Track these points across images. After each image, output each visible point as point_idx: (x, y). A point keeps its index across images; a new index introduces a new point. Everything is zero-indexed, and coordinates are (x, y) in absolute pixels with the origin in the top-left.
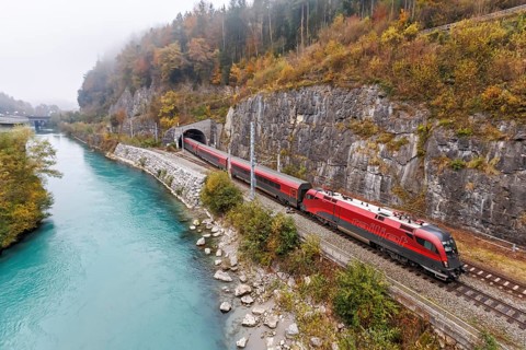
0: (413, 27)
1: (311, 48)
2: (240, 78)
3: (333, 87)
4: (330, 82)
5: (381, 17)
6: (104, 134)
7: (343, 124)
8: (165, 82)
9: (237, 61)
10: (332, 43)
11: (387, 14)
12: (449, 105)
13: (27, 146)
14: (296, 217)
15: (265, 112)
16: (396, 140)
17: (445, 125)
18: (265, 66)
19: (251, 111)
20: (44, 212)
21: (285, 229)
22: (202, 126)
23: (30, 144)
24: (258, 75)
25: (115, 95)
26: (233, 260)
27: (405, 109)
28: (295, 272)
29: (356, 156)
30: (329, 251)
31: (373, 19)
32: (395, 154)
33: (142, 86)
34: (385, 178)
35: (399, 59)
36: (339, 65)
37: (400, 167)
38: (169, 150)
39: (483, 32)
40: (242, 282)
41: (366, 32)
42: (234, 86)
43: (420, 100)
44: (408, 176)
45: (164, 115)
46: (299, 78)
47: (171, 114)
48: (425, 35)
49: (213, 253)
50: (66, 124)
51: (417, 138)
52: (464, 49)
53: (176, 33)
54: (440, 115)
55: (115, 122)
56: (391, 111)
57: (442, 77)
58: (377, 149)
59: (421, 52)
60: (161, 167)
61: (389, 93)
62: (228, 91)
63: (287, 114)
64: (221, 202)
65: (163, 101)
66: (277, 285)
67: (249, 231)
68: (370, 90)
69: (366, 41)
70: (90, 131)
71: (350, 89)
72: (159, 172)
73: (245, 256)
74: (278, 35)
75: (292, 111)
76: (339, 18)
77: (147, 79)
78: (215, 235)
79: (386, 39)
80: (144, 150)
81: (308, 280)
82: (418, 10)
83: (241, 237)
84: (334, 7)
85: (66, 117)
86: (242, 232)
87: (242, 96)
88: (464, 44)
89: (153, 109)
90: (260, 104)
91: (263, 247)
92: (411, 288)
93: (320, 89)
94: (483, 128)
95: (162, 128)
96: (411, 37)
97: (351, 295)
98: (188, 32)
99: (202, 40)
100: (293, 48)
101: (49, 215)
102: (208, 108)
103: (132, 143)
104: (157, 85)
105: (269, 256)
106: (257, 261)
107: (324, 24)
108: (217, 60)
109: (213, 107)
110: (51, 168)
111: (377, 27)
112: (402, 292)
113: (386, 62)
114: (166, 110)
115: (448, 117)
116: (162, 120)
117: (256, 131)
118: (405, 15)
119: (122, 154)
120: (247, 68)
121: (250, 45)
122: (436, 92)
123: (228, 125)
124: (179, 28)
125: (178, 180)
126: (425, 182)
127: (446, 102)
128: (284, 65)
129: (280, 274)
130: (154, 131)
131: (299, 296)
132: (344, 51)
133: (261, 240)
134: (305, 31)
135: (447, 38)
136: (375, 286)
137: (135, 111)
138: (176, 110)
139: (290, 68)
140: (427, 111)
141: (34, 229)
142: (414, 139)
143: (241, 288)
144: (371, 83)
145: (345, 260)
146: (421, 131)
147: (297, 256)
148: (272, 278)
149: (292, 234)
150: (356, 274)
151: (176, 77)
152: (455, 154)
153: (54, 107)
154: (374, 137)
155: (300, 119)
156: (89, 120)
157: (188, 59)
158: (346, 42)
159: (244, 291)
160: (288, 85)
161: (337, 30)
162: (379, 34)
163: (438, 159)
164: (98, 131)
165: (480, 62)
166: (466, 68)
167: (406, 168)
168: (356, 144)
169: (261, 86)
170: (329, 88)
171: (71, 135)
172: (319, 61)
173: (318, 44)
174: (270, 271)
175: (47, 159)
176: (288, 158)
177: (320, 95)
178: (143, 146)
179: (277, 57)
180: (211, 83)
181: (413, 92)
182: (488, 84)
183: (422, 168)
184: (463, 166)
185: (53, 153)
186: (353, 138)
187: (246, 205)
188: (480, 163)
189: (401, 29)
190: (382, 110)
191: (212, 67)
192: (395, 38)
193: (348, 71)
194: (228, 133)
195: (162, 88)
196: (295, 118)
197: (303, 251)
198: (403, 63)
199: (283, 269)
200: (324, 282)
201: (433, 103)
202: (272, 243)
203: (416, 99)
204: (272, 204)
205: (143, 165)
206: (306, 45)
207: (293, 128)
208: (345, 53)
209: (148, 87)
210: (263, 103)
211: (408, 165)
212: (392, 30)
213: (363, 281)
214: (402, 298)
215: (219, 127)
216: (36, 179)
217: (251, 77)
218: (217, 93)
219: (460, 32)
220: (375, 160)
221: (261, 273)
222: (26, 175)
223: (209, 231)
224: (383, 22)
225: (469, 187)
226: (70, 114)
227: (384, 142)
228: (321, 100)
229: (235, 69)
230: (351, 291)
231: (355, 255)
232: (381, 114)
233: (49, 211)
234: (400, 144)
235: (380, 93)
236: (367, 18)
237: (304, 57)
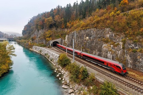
0: (119, 12)
1: (90, 18)
2: (69, 27)
3: (97, 29)
4: (96, 27)
5: (109, 9)
6: (29, 43)
7: (100, 39)
8: (48, 28)
9: (68, 22)
10: (96, 16)
11: (111, 8)
12: (131, 33)
13: (6, 47)
14: (87, 67)
15: (77, 36)
16: (116, 44)
17: (130, 39)
18: (76, 23)
19: (73, 36)
20: (10, 67)
21: (84, 71)
22: (58, 40)
23: (7, 46)
24: (75, 25)
25: (33, 32)
26: (68, 81)
27: (118, 35)
28: (87, 85)
29: (104, 48)
30: (98, 78)
31: (107, 10)
32: (116, 48)
33: (41, 29)
34: (113, 55)
35: (115, 21)
36: (98, 22)
37: (118, 52)
38: (49, 47)
39: (138, 13)
40: (71, 89)
41: (105, 13)
42: (68, 29)
43: (122, 32)
44: (120, 54)
45: (47, 37)
46: (87, 26)
47: (49, 37)
48: (122, 14)
49: (62, 79)
50: (18, 40)
51: (122, 43)
52: (133, 18)
53: (51, 14)
54: (128, 36)
55: (33, 39)
56: (114, 35)
57: (128, 25)
58: (110, 47)
59: (121, 19)
60: (46, 52)
61: (113, 30)
62: (66, 30)
63: (83, 36)
64: (64, 63)
65: (47, 33)
66: (82, 89)
67: (73, 72)
68: (107, 29)
69: (106, 16)
70: (25, 42)
71: (102, 29)
72: (45, 54)
73: (71, 80)
74: (80, 14)
75: (85, 36)
76: (98, 10)
77: (43, 26)
78: (62, 73)
79: (111, 15)
80: (41, 48)
81: (91, 88)
82: (120, 7)
83: (70, 74)
84: (96, 7)
85: (18, 38)
86: (71, 72)
87: (70, 32)
88: (133, 16)
89: (44, 36)
90: (75, 34)
91: (77, 77)
92: (124, 90)
93: (93, 29)
94: (141, 40)
95: (46, 41)
96: (118, 15)
97: (105, 92)
98: (55, 14)
99: (59, 16)
100: (85, 18)
101: (12, 68)
102: (60, 35)
103: (38, 46)
104: (45, 29)
105: (78, 80)
106: (75, 81)
107: (93, 11)
108: (63, 21)
109: (62, 35)
110: (13, 53)
111: (108, 12)
112: (121, 91)
113: (112, 21)
114: (48, 36)
115: (130, 37)
116: (47, 39)
117: (74, 42)
118: (116, 9)
119: (34, 49)
120: (72, 23)
121: (72, 17)
122: (126, 30)
123: (66, 40)
124: (52, 13)
125: (51, 57)
126: (125, 56)
127: (129, 32)
128: (82, 22)
129: (83, 86)
130: (44, 42)
131: (89, 93)
132: (99, 19)
133: (76, 75)
134: (88, 13)
135: (128, 15)
136: (113, 89)
137: (39, 36)
138: (51, 36)
139: (84, 23)
140: (124, 35)
141: (7, 72)
142: (121, 43)
143: (71, 91)
144: (107, 27)
145: (103, 81)
146: (123, 41)
147: (88, 80)
148: (80, 87)
149: (86, 73)
150: (106, 86)
151: (51, 26)
152: (134, 48)
153: (15, 35)
154: (109, 43)
155: (87, 38)
156: (25, 39)
157: (54, 21)
158: (100, 16)
159: (71, 92)
160: (84, 28)
161: (97, 13)
162: (109, 14)
163: (129, 49)
164: (28, 42)
165: (138, 21)
166: (135, 23)
167: (119, 52)
168: (104, 45)
169: (76, 29)
170: (95, 29)
171: (19, 44)
172: (92, 21)
173: (92, 17)
174: (79, 85)
175: (12, 51)
176: (84, 50)
177: (93, 31)
178: (41, 47)
179: (80, 20)
180: (61, 28)
181: (120, 30)
182: (141, 28)
183: (124, 52)
184: (136, 51)
185: (14, 49)
186: (103, 43)
187: (72, 64)
188: (141, 50)
189: (115, 13)
190: (111, 35)
191: (61, 23)
192: (114, 15)
193: (101, 24)
194: (66, 42)
195: (47, 29)
196: (86, 38)
197: (90, 78)
198: (116, 22)
199: (83, 84)
200: (96, 88)
201: (126, 33)
202: (80, 76)
203: (121, 32)
204: (80, 63)
205: (41, 52)
206: (88, 17)
207: (85, 41)
208: (100, 19)
209: (43, 29)
210: (76, 33)
211: (120, 51)
212: (113, 13)
213: (109, 88)
214: (121, 93)
215: (64, 40)
216: (8, 57)
217: (73, 26)
218: (63, 31)
219: (132, 13)
220: (110, 50)
221: (77, 86)
222: (5, 56)
223: (60, 72)
224: (110, 11)
225: (138, 57)
226: (20, 37)
227: (112, 44)
228: (93, 32)
229: (68, 24)
230: (105, 91)
231: (106, 79)
232: (111, 36)
233: (12, 67)
234: (117, 45)
235: (110, 30)
236: (105, 9)
237: (88, 20)
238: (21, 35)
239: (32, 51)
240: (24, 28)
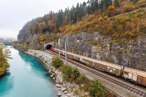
0: (106, 17)
1: (80, 23)
2: (62, 31)
3: (86, 32)
4: (86, 31)
5: (98, 14)
6: (25, 47)
7: (90, 42)
8: (41, 32)
9: (61, 26)
10: (86, 21)
11: (99, 14)
12: (117, 36)
13: (3, 51)
14: (78, 67)
15: (69, 39)
16: (104, 46)
17: (116, 41)
18: (68, 28)
19: (65, 39)
20: (7, 69)
21: (75, 71)
22: (52, 43)
23: (4, 50)
24: (67, 30)
25: (28, 36)
26: (61, 81)
27: (106, 38)
28: (78, 83)
29: (94, 50)
30: (88, 77)
31: (96, 15)
32: (104, 49)
33: (35, 33)
34: (102, 56)
35: (103, 25)
36: (88, 27)
37: (105, 53)
38: (43, 50)
39: (123, 18)
40: (64, 87)
41: (94, 18)
42: (60, 33)
43: (109, 35)
44: (107, 55)
45: (41, 41)
46: (77, 30)
47: (43, 41)
48: (109, 19)
49: (56, 79)
50: (14, 44)
51: (109, 45)
52: (119, 22)
53: (44, 19)
54: (115, 39)
55: (28, 43)
56: (102, 38)
57: (114, 29)
58: (99, 48)
59: (108, 23)
60: (40, 55)
61: (101, 34)
62: (58, 34)
63: (75, 40)
64: (57, 64)
65: (41, 37)
66: (74, 87)
67: (65, 72)
68: (96, 33)
69: (95, 20)
70: (21, 46)
71: (91, 33)
72: (40, 57)
73: (64, 79)
74: (71, 19)
75: (76, 39)
76: (87, 15)
77: (36, 31)
78: (56, 74)
79: (99, 20)
80: (36, 51)
81: (82, 85)
82: (107, 13)
83: (63, 74)
84: (86, 12)
85: (14, 42)
86: (63, 73)
87: (62, 35)
88: (119, 21)
89: (38, 39)
90: (67, 37)
91: (70, 77)
92: (111, 86)
93: (83, 33)
94: (126, 42)
95: (40, 44)
96: (106, 19)
97: (94, 89)
98: (48, 19)
99: (51, 21)
100: (76, 23)
101: (9, 70)
102: (53, 39)
103: (33, 49)
104: (39, 33)
105: (71, 79)
106: (68, 80)
107: (83, 16)
108: (55, 26)
109: (55, 39)
110: (10, 57)
111: (97, 17)
112: (108, 87)
113: (100, 26)
114: (42, 40)
115: (116, 39)
116: (41, 42)
117: (66, 45)
118: (104, 14)
119: (30, 52)
120: (64, 28)
121: (64, 22)
122: (113, 33)
123: (59, 43)
124: (45, 18)
125: (45, 59)
126: (112, 57)
127: (116, 35)
128: (73, 27)
129: (74, 84)
130: (38, 45)
131: (80, 90)
132: (89, 23)
133: (69, 75)
134: (78, 18)
135: (115, 19)
136: (101, 86)
137: (33, 40)
138: (44, 39)
139: (75, 28)
140: (111, 38)
141: (4, 74)
142: (108, 45)
144: (96, 31)
145: (92, 79)
146: (110, 43)
147: (79, 79)
148: (72, 85)
149: (77, 73)
150: (95, 83)
151: (44, 31)
152: (119, 49)
153: (11, 40)
154: (98, 45)
155: (78, 41)
156: (20, 43)
157: (48, 26)
158: (89, 21)
159: (64, 90)
160: (75, 32)
161: (87, 18)
162: (98, 19)
163: (115, 50)
164: (23, 46)
165: (123, 25)
166: (120, 27)
167: (107, 53)
168: (93, 47)
169: (67, 33)
170: (85, 33)
171: (15, 47)
172: (83, 26)
173: (82, 21)
174: (72, 83)
175: (8, 54)
176: (75, 52)
177: (83, 35)
178: (35, 50)
179: (71, 25)
180: (54, 32)
181: (107, 33)
182: (126, 31)
183: (111, 53)
184: (121, 52)
185: (10, 52)
186: (92, 45)
187: (64, 65)
188: (126, 51)
189: (103, 17)
190: (99, 38)
191: (54, 28)
192: (102, 20)
193: (90, 28)
194: (59, 45)
195: (40, 34)
196: (77, 41)
197: (81, 77)
198: (104, 26)
199: (75, 83)
200: (87, 86)
201: (113, 36)
202: (72, 75)
203: (108, 35)
204: (72, 64)
205: (35, 55)
206: (79, 22)
207: (76, 43)
208: (89, 24)
209: (37, 34)
210: (68, 37)
211: (107, 52)
212: (101, 18)
213: (97, 85)
214: (108, 89)
215: (56, 44)
216: (5, 60)
217: (65, 30)
218: (56, 35)
219: (118, 18)
220: (98, 51)
221: (69, 84)
222: (2, 59)
223: (54, 73)
224: (98, 16)
225: (123, 57)
226: (15, 41)
227: (101, 47)
228: (83, 36)
229: (60, 28)
230: (94, 88)
231: (95, 78)
232: (99, 39)
233: (9, 69)
234: (105, 47)
235: (99, 34)
236: (94, 15)
237: (78, 25)
238: (17, 40)
239: (28, 54)
240: (19, 32)
